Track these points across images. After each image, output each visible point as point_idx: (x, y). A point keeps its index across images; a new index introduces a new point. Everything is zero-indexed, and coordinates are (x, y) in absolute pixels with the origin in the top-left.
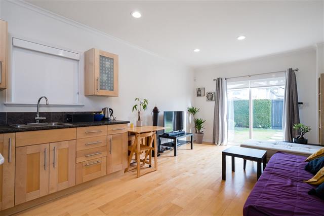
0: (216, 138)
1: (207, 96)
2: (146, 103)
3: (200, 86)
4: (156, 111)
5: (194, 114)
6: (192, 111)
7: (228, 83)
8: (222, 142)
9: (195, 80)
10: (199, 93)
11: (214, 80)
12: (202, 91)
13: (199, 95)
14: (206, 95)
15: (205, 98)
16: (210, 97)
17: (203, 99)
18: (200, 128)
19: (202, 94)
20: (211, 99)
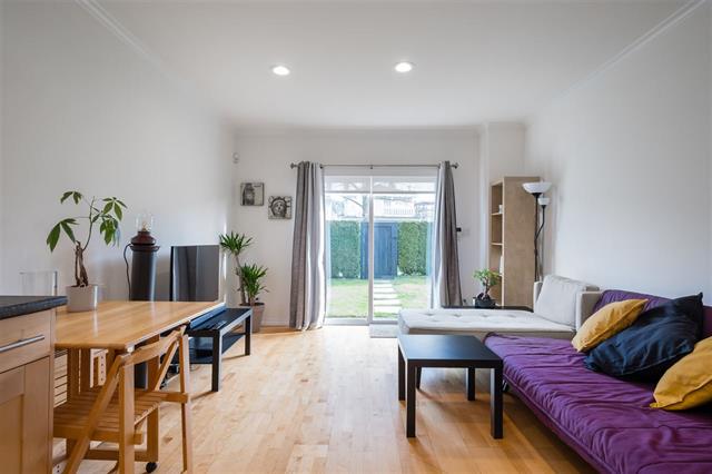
0: (300, 313)
1: (272, 207)
2: (112, 212)
3: (254, 178)
4: (143, 244)
5: (237, 254)
6: (233, 244)
7: (326, 177)
8: (313, 320)
9: (236, 161)
10: (249, 196)
11: (292, 166)
12: (257, 191)
13: (247, 202)
14: (267, 204)
15: (265, 209)
16: (279, 209)
17: (262, 212)
18: (254, 290)
19: (258, 199)
20: (283, 215)
